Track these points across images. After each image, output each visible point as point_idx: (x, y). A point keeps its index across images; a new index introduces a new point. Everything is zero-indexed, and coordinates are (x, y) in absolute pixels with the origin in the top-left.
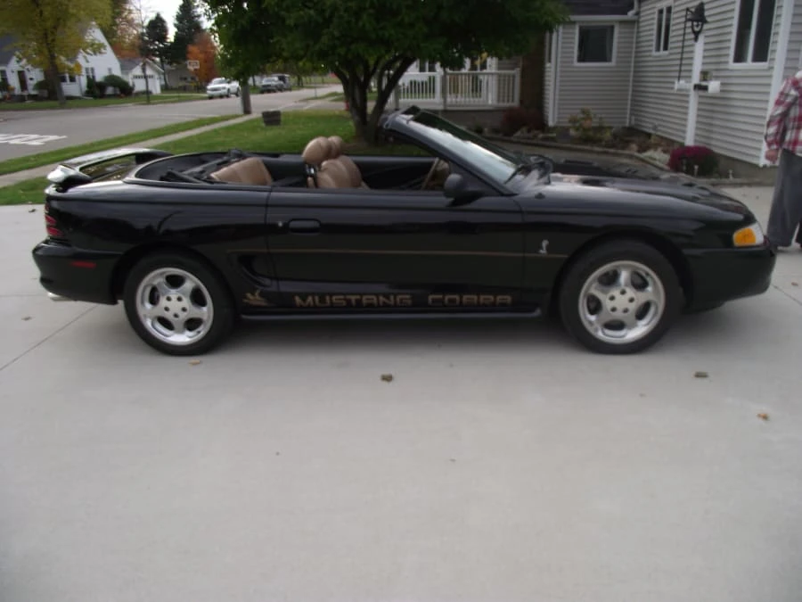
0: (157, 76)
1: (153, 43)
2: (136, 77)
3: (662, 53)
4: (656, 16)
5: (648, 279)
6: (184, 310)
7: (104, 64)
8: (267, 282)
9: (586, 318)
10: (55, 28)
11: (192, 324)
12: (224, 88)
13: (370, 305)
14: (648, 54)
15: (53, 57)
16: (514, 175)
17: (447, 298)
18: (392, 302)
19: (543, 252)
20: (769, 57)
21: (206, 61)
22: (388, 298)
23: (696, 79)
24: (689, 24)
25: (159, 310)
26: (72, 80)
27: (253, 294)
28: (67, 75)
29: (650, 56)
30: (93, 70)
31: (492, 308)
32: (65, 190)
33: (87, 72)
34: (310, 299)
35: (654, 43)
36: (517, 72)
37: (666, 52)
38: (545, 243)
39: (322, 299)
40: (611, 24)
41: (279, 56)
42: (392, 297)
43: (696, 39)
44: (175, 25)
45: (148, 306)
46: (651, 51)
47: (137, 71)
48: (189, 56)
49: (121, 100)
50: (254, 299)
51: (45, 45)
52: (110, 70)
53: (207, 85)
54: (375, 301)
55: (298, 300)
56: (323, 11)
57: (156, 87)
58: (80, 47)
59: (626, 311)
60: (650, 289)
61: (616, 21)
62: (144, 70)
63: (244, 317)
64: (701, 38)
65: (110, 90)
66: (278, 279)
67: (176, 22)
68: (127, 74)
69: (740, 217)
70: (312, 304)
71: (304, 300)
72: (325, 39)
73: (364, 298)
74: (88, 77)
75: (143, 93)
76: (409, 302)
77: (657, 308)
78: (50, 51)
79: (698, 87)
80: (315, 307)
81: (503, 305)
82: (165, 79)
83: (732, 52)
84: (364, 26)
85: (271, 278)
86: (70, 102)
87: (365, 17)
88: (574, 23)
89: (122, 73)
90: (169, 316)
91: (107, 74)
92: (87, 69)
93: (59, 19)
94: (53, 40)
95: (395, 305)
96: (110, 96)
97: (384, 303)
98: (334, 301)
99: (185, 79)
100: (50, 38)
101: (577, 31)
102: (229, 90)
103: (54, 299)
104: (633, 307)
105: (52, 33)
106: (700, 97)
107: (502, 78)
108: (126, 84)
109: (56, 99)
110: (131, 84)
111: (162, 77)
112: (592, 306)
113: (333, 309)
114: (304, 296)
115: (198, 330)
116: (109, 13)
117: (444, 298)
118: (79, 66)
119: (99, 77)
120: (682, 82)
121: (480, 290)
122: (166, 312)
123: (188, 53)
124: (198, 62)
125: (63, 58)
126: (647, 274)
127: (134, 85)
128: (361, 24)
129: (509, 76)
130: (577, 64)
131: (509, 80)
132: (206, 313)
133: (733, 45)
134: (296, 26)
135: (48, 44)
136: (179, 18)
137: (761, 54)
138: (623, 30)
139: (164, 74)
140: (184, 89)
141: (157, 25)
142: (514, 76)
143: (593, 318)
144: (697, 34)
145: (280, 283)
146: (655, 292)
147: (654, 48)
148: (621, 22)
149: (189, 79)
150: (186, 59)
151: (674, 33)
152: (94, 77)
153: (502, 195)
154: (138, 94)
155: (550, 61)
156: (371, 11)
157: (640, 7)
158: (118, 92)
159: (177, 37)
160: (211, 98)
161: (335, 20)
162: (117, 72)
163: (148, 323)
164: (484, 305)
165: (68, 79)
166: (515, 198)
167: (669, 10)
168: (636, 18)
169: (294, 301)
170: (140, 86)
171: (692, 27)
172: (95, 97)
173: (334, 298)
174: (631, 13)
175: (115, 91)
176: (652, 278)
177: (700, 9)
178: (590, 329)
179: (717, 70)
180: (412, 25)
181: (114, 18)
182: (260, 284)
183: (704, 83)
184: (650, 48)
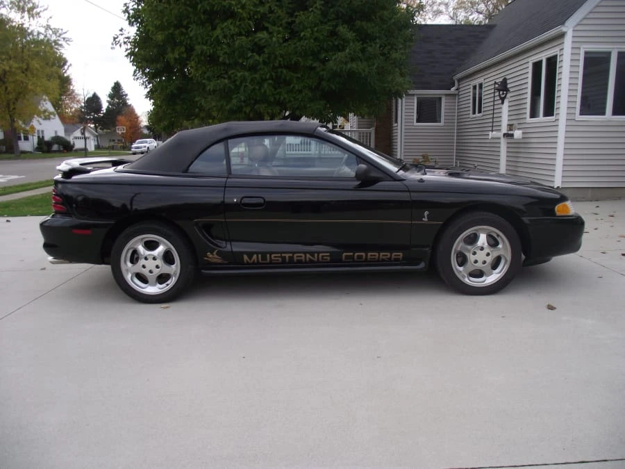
0: (92, 137)
1: (89, 114)
2: (76, 138)
3: (477, 115)
4: (471, 90)
5: (499, 239)
6: (157, 267)
7: (52, 128)
8: (223, 244)
9: (457, 269)
10: (16, 99)
11: (162, 279)
12: (145, 147)
13: (300, 261)
14: (467, 116)
15: (13, 121)
16: (398, 171)
17: (356, 254)
18: (316, 259)
19: (425, 219)
20: (555, 113)
21: (130, 128)
22: (313, 256)
23: (504, 130)
24: (497, 94)
25: (137, 268)
26: (26, 139)
27: (212, 253)
28: (22, 135)
29: (469, 118)
30: (43, 131)
31: (390, 262)
32: (70, 178)
33: (38, 133)
34: (255, 256)
35: (471, 109)
36: (372, 130)
37: (481, 114)
38: (426, 213)
39: (264, 258)
40: (438, 96)
41: (197, 116)
42: (316, 255)
43: (503, 103)
44: (108, 101)
45: (129, 264)
46: (469, 114)
47: (78, 133)
48: (117, 123)
49: (62, 154)
50: (213, 257)
51: (7, 112)
52: (56, 132)
53: (132, 145)
54: (303, 258)
55: (245, 257)
56: (235, 81)
57: (91, 146)
58: (34, 114)
59: (484, 262)
60: (500, 246)
61: (443, 94)
62: (83, 133)
63: (203, 271)
64: (506, 101)
65: (55, 147)
66: (231, 241)
67: (109, 99)
68: (69, 135)
69: (558, 196)
70: (256, 261)
71: (250, 258)
72: (234, 101)
73: (296, 255)
74: (39, 137)
75: (81, 150)
76: (329, 258)
77: (506, 261)
78: (11, 116)
79: (506, 135)
80: (258, 263)
81: (396, 260)
82: (98, 140)
83: (528, 111)
84: (265, 92)
85: (226, 241)
86: (23, 155)
87: (266, 86)
88: (414, 95)
89: (65, 135)
90: (145, 272)
91: (54, 135)
92: (38, 131)
93: (20, 93)
94: (14, 109)
95: (318, 261)
96: (55, 152)
97: (310, 259)
98: (273, 258)
99: (114, 141)
100: (12, 107)
101: (416, 101)
102: (148, 148)
103: (52, 263)
104: (489, 260)
105: (14, 103)
106: (508, 143)
107: (362, 135)
108: (68, 143)
109: (13, 153)
110: (72, 143)
111: (96, 139)
112: (460, 260)
113: (272, 264)
114: (250, 255)
115: (168, 282)
116: (57, 92)
117: (354, 255)
118: (33, 128)
119: (47, 138)
120: (494, 133)
121: (380, 248)
122: (143, 269)
123: (118, 121)
124: (125, 127)
125: (20, 122)
126: (498, 235)
127: (74, 144)
128: (263, 91)
129: (367, 133)
130: (415, 124)
131: (367, 136)
132: (175, 269)
133: (528, 106)
134: (214, 91)
135: (9, 111)
136: (111, 96)
137: (549, 111)
138: (448, 101)
139: (97, 137)
140: (113, 148)
141: (94, 101)
142: (370, 133)
143: (461, 269)
144: (503, 100)
145: (233, 243)
146: (504, 248)
147: (471, 112)
148: (446, 95)
149: (116, 141)
150: (114, 125)
151: (486, 101)
152: (43, 137)
153: (395, 180)
154: (76, 150)
155: (396, 122)
156: (270, 81)
157: (459, 85)
158: (62, 149)
159: (108, 109)
160: (134, 154)
161: (242, 88)
162: (62, 134)
163: (128, 277)
164: (383, 260)
165: (22, 138)
166: (404, 182)
167: (481, 85)
168: (457, 92)
169: (243, 259)
170: (79, 144)
171: (499, 95)
172: (43, 152)
173: (273, 256)
174: (453, 89)
175: (59, 147)
176: (502, 238)
177: (505, 82)
178: (459, 276)
179: (519, 124)
180: (300, 92)
181: (61, 95)
182: (218, 246)
183: (510, 132)
184: (468, 112)
